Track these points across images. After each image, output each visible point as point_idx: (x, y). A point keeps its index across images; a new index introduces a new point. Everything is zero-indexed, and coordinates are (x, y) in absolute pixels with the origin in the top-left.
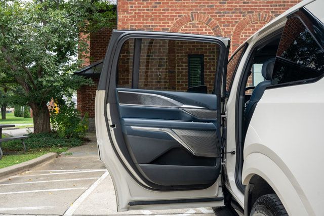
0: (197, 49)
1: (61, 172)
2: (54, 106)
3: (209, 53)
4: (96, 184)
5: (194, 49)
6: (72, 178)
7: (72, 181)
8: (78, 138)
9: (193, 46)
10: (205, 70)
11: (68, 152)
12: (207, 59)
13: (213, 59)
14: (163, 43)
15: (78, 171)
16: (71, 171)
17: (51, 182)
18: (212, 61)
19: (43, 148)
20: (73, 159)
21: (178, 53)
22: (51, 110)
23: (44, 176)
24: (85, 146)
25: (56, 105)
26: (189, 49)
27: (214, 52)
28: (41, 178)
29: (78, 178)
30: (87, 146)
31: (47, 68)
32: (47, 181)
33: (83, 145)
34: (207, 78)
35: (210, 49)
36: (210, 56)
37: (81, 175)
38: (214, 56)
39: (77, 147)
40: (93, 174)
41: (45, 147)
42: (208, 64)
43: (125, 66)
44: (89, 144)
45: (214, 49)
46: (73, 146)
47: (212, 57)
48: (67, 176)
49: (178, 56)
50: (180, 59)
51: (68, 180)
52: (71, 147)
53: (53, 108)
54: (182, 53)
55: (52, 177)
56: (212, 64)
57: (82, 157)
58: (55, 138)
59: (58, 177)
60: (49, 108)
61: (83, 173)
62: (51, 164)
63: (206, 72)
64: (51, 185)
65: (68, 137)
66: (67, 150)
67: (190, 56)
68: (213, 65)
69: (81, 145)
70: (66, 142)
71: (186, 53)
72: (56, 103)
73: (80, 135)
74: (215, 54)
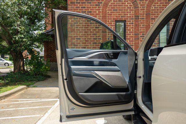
0: (121, 17)
1: (27, 101)
2: (27, 55)
3: (130, 19)
4: (50, 111)
5: (119, 17)
6: (33, 106)
7: (32, 109)
8: (42, 75)
9: (119, 14)
10: (126, 31)
11: (34, 85)
12: (128, 23)
13: (133, 23)
14: (99, 12)
15: (39, 100)
16: (34, 100)
17: (17, 110)
18: (131, 25)
19: (18, 83)
20: (37, 90)
21: (108, 19)
22: (25, 57)
23: (14, 104)
24: (46, 81)
25: (29, 54)
26: (116, 17)
27: (133, 19)
28: (11, 106)
29: (38, 106)
30: (48, 81)
31: (19, 28)
32: (14, 109)
33: (45, 80)
34: (128, 37)
35: (130, 17)
36: (130, 21)
37: (40, 104)
38: (133, 21)
39: (41, 82)
40: (49, 103)
41: (20, 81)
42: (129, 27)
43: (72, 28)
44: (49, 79)
45: (133, 17)
46: (39, 81)
47: (132, 22)
48: (30, 105)
49: (108, 21)
50: (110, 23)
51: (30, 108)
52: (37, 82)
53: (27, 56)
54: (111, 19)
55: (19, 105)
56: (132, 26)
57: (43, 89)
58: (27, 75)
59: (23, 105)
60: (24, 55)
61: (42, 102)
62: (22, 94)
63: (128, 32)
64: (16, 113)
65: (36, 75)
66: (34, 83)
67: (117, 21)
68: (132, 28)
69: (43, 80)
70: (34, 78)
71: (113, 19)
72: (29, 53)
73: (44, 74)
74: (134, 20)
